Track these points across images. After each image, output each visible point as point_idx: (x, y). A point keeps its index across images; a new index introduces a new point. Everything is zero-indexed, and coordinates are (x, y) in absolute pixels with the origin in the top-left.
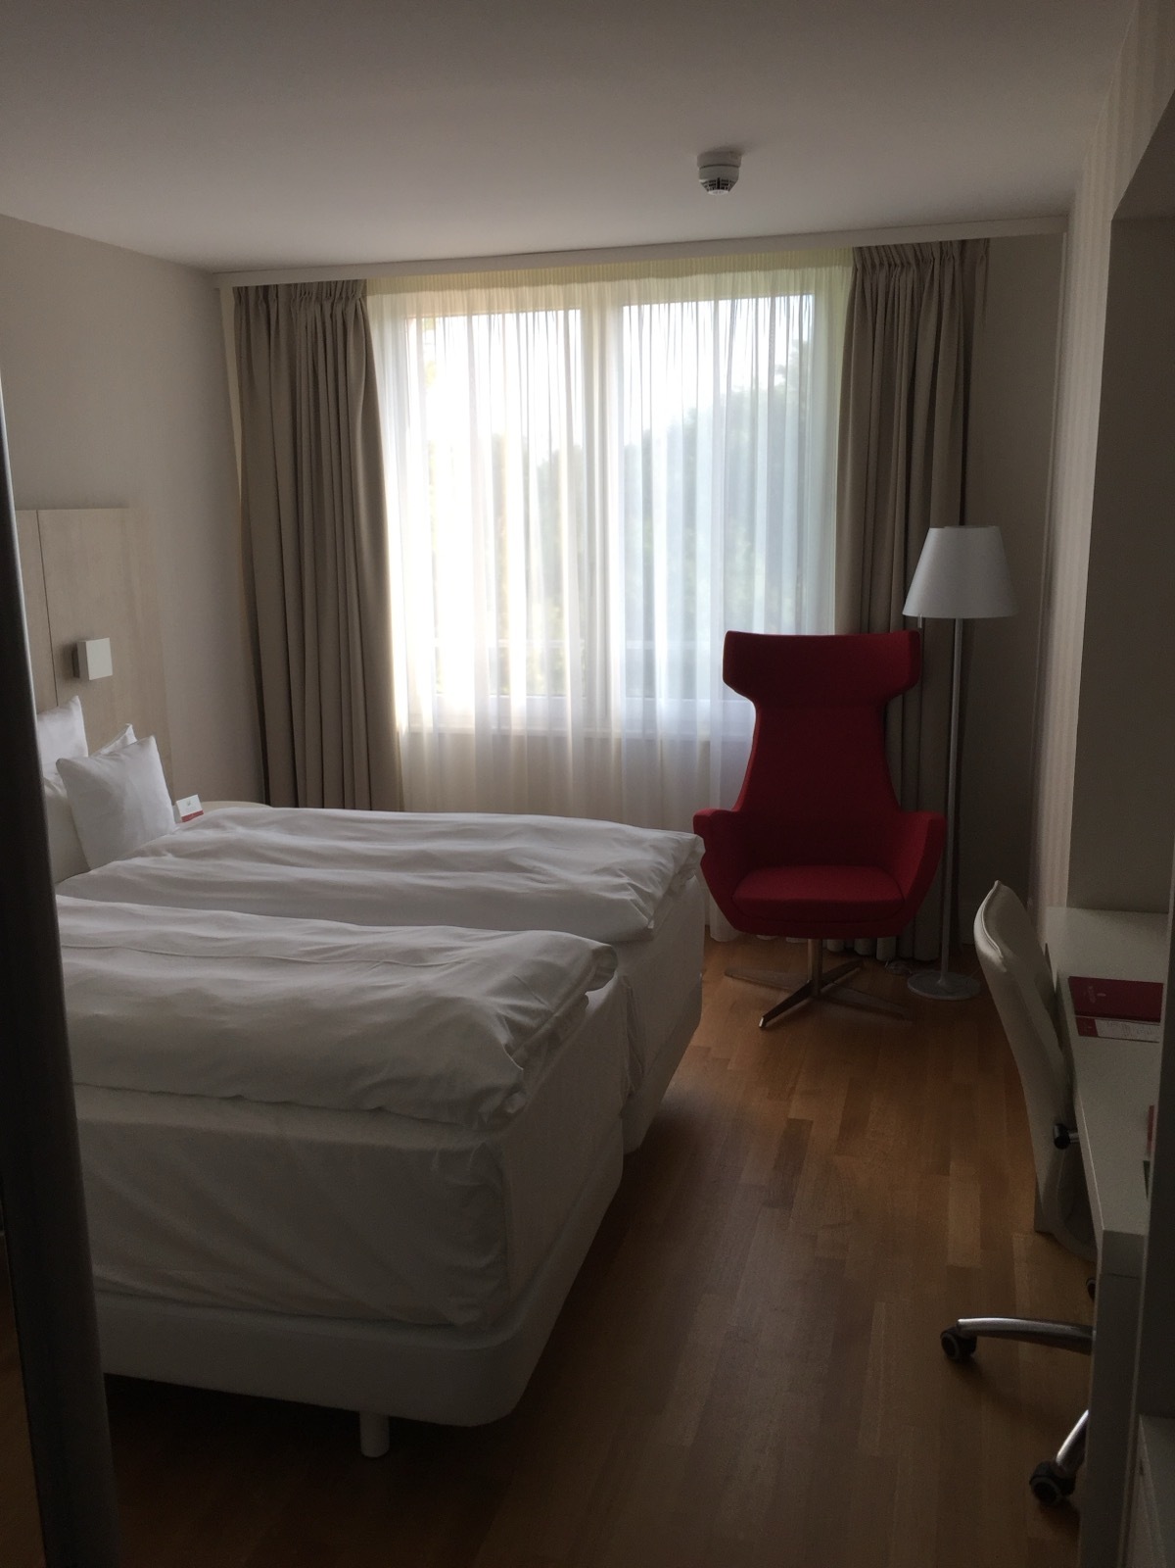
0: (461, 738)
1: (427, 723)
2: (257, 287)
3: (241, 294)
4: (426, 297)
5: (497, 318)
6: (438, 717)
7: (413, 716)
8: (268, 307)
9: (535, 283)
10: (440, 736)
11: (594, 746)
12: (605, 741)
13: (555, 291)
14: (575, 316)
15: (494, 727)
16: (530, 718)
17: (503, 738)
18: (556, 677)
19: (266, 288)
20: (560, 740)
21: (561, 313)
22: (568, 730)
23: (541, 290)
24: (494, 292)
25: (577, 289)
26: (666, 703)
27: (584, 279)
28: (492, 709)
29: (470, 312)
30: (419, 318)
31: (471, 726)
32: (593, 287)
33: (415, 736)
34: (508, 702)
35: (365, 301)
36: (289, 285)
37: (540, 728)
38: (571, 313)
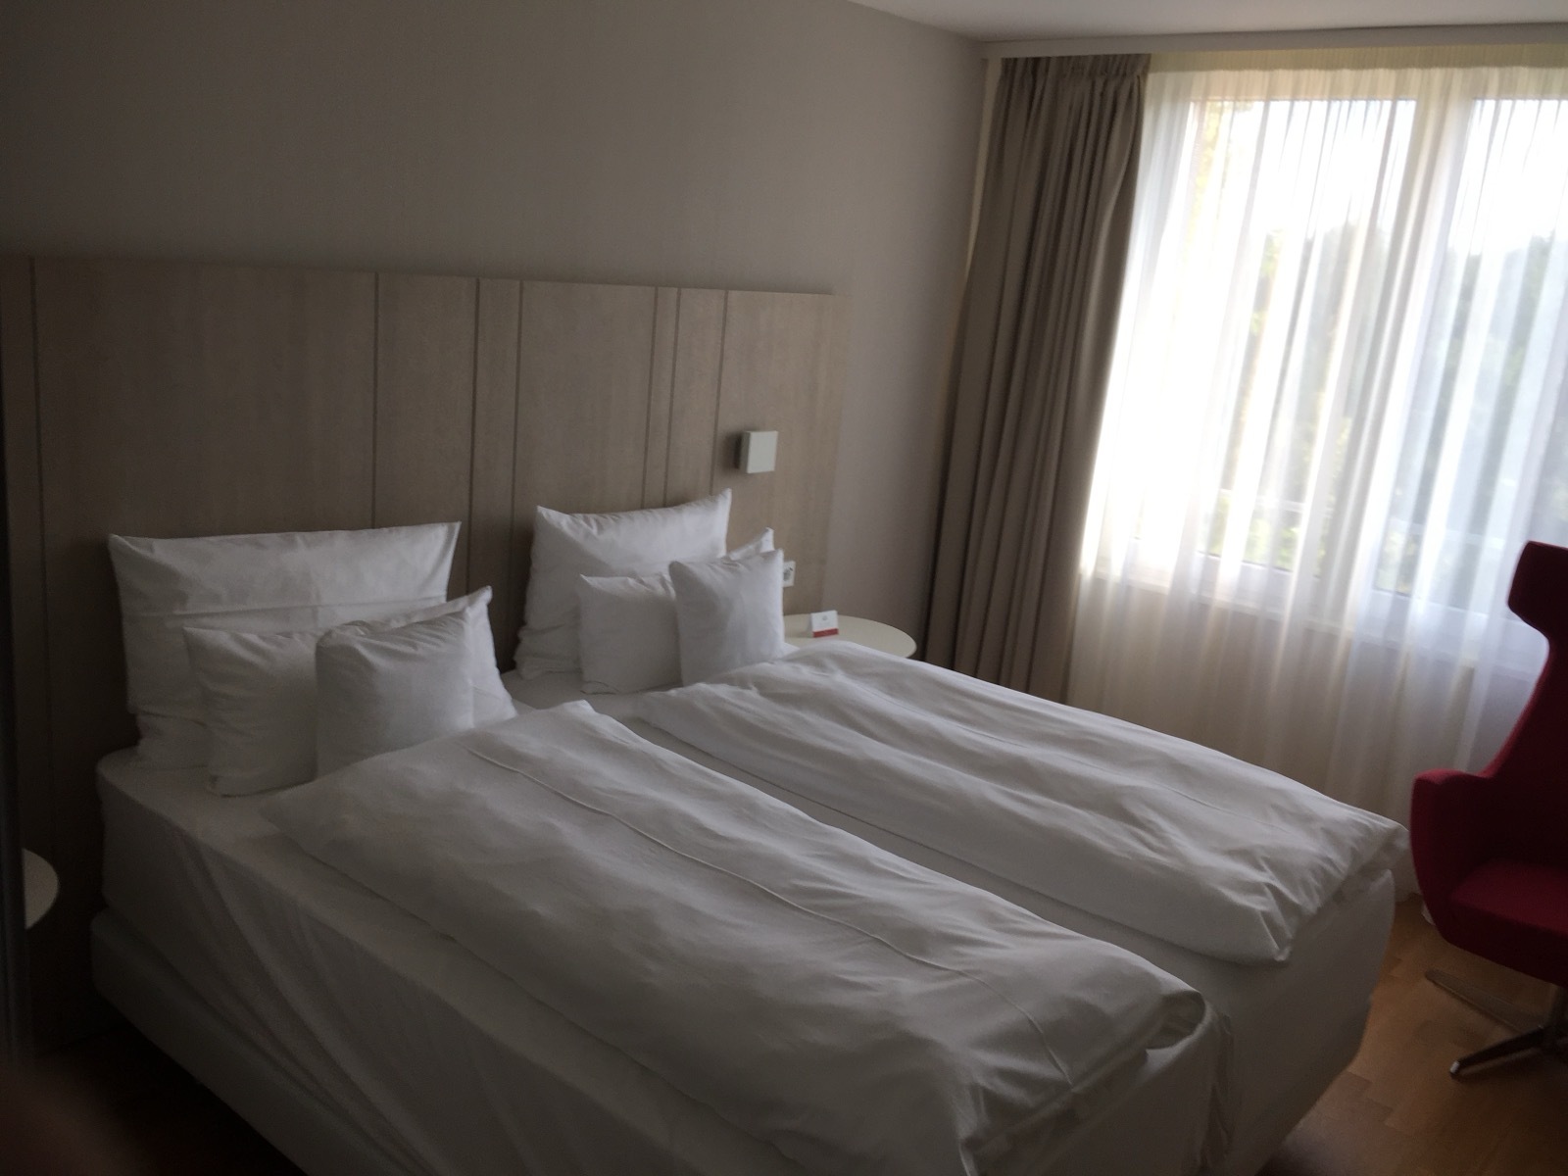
0: (1152, 597)
1: (1115, 572)
2: (1027, 59)
3: (1009, 65)
4: (1220, 77)
5: (1301, 106)
6: (1129, 566)
7: (1102, 560)
8: (1035, 81)
9: (1359, 65)
10: (1127, 588)
11: (1316, 641)
12: (1331, 638)
13: (1385, 76)
14: (1407, 109)
15: (1194, 591)
16: (1241, 590)
17: (1202, 607)
18: (1285, 543)
19: (1037, 60)
20: (1273, 625)
21: (1388, 104)
22: (1287, 611)
23: (1367, 75)
24: (1305, 74)
25: (1415, 75)
26: (1424, 608)
27: (1427, 63)
28: (1196, 568)
29: (1270, 96)
30: (1203, 103)
31: (1165, 585)
32: (1437, 74)
33: (1099, 582)
34: (1216, 564)
35: (1145, 81)
36: (1062, 58)
37: (1250, 605)
38: (1401, 104)
